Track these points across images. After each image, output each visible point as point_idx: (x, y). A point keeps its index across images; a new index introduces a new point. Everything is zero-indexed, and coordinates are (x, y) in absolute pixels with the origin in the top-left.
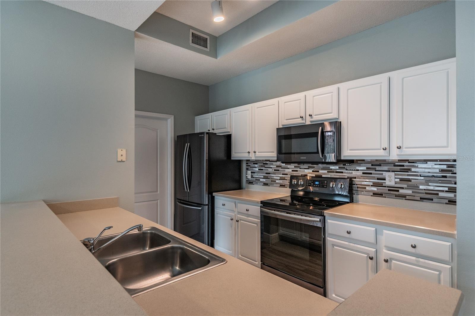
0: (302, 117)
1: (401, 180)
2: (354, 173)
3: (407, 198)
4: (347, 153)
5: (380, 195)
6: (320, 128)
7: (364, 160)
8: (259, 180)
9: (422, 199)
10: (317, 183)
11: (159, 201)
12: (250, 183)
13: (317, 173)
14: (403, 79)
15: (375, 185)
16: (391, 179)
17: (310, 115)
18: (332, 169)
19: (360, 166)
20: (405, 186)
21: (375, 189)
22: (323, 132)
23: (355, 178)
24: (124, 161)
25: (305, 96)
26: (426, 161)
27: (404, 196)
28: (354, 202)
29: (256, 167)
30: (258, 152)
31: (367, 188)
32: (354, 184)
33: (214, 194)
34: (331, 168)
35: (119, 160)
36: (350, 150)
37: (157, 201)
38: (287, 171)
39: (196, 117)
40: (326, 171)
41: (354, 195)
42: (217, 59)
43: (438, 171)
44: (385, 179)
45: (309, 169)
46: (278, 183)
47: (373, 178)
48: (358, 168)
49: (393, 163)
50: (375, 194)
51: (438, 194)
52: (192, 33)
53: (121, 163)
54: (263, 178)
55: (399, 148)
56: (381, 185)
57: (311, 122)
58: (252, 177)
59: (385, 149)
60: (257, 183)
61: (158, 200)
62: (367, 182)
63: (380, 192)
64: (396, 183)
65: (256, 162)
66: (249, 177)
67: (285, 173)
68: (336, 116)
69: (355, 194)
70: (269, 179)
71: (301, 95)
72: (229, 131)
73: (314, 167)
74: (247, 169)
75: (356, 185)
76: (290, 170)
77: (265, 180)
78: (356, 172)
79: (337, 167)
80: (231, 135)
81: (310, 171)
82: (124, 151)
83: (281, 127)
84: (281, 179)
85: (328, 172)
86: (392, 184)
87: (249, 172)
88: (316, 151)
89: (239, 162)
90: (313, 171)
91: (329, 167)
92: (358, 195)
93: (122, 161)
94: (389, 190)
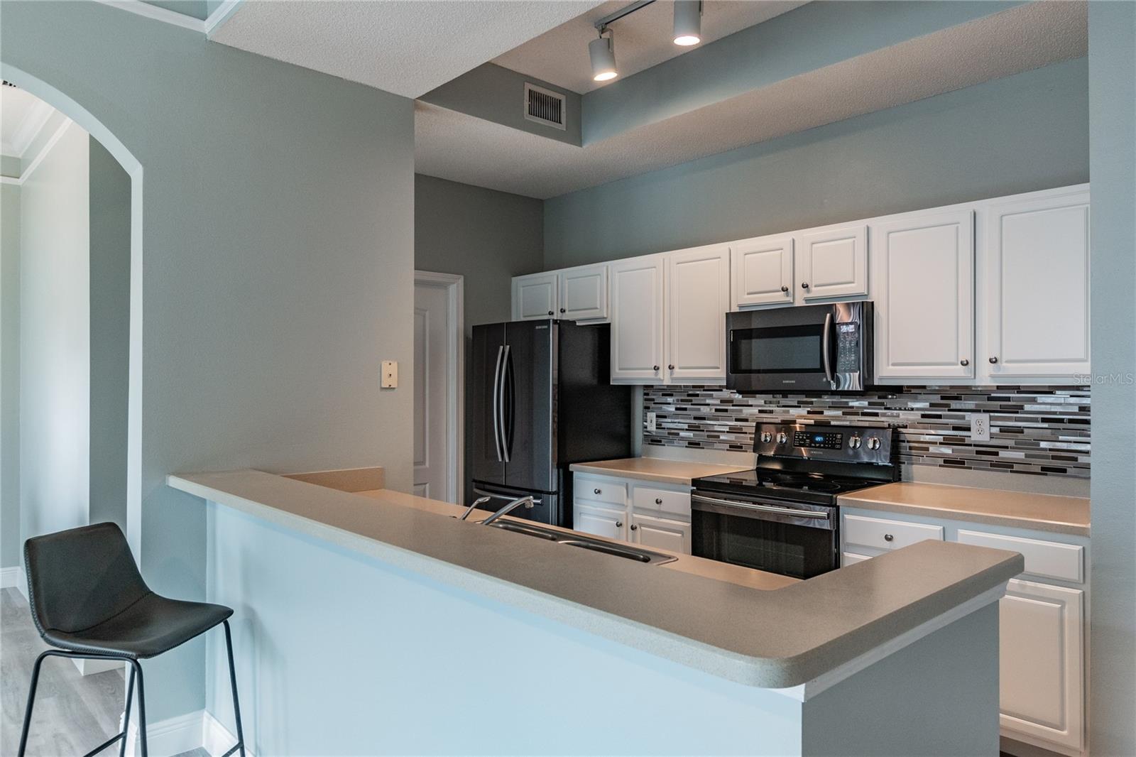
0: (785, 290)
1: (1004, 430)
2: (904, 417)
3: (1016, 467)
4: (885, 372)
5: (960, 464)
6: (828, 315)
7: (924, 387)
8: (678, 434)
9: (1046, 470)
10: (818, 439)
11: (428, 485)
12: (654, 441)
13: (818, 417)
14: (1002, 217)
15: (947, 441)
16: (981, 429)
17: (805, 286)
18: (852, 407)
19: (916, 400)
20: (1011, 443)
21: (947, 451)
22: (833, 325)
23: (905, 427)
24: (394, 388)
25: (794, 240)
26: (1050, 391)
27: (1008, 466)
28: (903, 480)
29: (669, 404)
30: (680, 368)
31: (932, 449)
32: (904, 441)
33: (572, 467)
34: (851, 404)
35: (385, 385)
36: (894, 365)
37: (424, 486)
38: (746, 411)
39: (514, 279)
40: (839, 413)
41: (903, 466)
42: (581, 146)
43: (1076, 409)
44: (969, 429)
45: (800, 407)
46: (724, 442)
47: (945, 426)
48: (911, 405)
49: (986, 394)
50: (949, 462)
51: (1076, 459)
52: (530, 90)
53: (389, 392)
54: (687, 430)
55: (994, 361)
56: (960, 442)
57: (807, 300)
58: (659, 426)
59: (965, 364)
60: (671, 442)
61: (425, 484)
62: (931, 435)
63: (958, 456)
64: (992, 436)
65: (668, 391)
66: (652, 427)
67: (743, 416)
68: (863, 290)
69: (904, 463)
70: (703, 431)
71: (783, 239)
72: (605, 316)
73: (812, 403)
74: (647, 408)
75: (908, 442)
76: (756, 410)
77: (692, 434)
78: (907, 414)
79: (866, 403)
80: (609, 324)
81: (803, 411)
82: (395, 365)
83: (735, 309)
84: (733, 430)
85: (844, 413)
86: (984, 438)
87: (652, 416)
88: (818, 367)
89: (627, 390)
90: (809, 412)
91: (847, 403)
92: (912, 464)
93: (390, 388)
94: (978, 452)
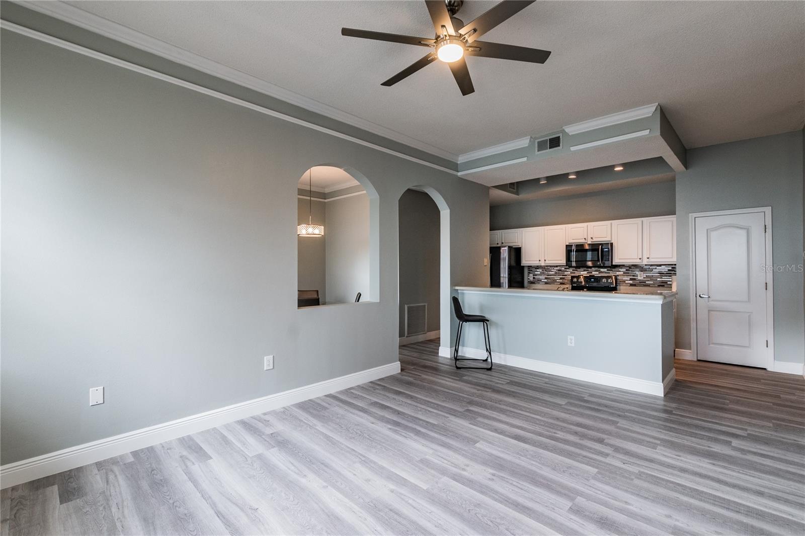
0: (585, 239)
1: (647, 276)
2: (618, 273)
3: (651, 286)
4: (616, 261)
5: (635, 285)
6: (601, 246)
7: (624, 265)
8: (541, 280)
9: (659, 286)
10: (592, 280)
12: (532, 283)
13: (590, 274)
14: (650, 223)
15: (631, 279)
16: (641, 276)
17: (592, 238)
18: (602, 271)
19: (621, 269)
20: (649, 279)
21: (631, 282)
22: (602, 249)
23: (618, 276)
25: (588, 225)
26: (660, 265)
27: (648, 285)
29: (538, 271)
30: (548, 260)
31: (626, 282)
32: (618, 280)
36: (620, 259)
38: (566, 273)
40: (597, 273)
41: (618, 287)
42: (518, 196)
43: (667, 270)
44: (637, 276)
47: (630, 276)
48: (620, 270)
49: (644, 267)
50: (631, 285)
51: (668, 283)
53: (486, 267)
54: (544, 279)
55: (648, 258)
56: (635, 280)
57: (592, 242)
58: (534, 278)
59: (640, 259)
60: (539, 283)
62: (625, 278)
63: (634, 283)
64: (644, 278)
65: (537, 267)
66: (531, 279)
67: (564, 274)
68: (610, 240)
70: (550, 279)
71: (585, 225)
72: (520, 245)
74: (529, 273)
75: (620, 280)
76: (569, 273)
78: (620, 272)
79: (606, 270)
80: (520, 248)
81: (586, 272)
83: (568, 244)
84: (561, 279)
85: (599, 273)
86: (642, 278)
87: (531, 275)
88: (597, 259)
89: (523, 267)
90: (588, 273)
92: (621, 286)
93: (486, 265)
94: (640, 282)
